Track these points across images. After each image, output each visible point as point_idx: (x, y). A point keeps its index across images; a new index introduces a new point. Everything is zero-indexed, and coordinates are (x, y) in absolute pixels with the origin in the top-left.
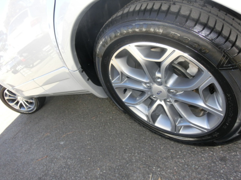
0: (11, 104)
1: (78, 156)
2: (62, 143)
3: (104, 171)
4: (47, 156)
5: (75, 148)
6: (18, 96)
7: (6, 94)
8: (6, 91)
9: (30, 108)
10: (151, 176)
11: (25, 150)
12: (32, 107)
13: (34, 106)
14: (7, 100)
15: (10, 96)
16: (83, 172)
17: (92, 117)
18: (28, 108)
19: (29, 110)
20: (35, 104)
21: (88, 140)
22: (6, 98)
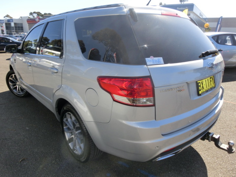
0: (10, 83)
1: (31, 139)
2: (27, 128)
3: (39, 151)
4: (15, 130)
5: (32, 135)
6: (18, 82)
7: (12, 77)
8: (13, 75)
9: (20, 93)
10: (54, 161)
11: (3, 119)
12: (21, 93)
13: (23, 93)
14: (10, 79)
15: (13, 79)
16: (29, 147)
17: (51, 124)
18: (18, 92)
19: (18, 93)
20: (24, 93)
21: (41, 135)
22: (10, 78)
